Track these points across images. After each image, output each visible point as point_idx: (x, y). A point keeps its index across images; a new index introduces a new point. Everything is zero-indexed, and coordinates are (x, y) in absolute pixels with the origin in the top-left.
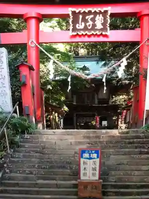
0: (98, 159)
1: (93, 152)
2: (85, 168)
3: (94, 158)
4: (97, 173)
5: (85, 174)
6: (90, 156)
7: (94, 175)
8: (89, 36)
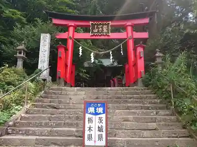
0: (105, 114)
1: (99, 105)
2: (90, 128)
3: (100, 114)
4: (104, 134)
5: (90, 137)
6: (95, 110)
7: (100, 137)
8: (100, 36)
